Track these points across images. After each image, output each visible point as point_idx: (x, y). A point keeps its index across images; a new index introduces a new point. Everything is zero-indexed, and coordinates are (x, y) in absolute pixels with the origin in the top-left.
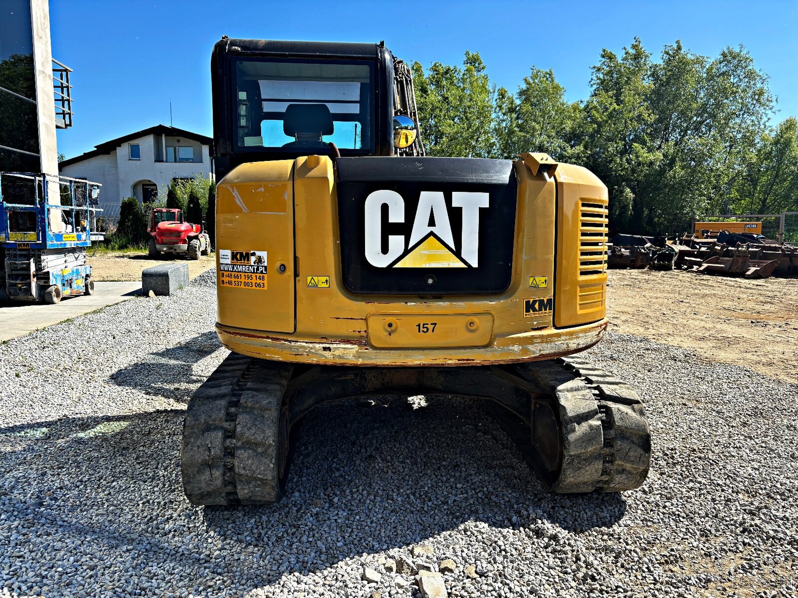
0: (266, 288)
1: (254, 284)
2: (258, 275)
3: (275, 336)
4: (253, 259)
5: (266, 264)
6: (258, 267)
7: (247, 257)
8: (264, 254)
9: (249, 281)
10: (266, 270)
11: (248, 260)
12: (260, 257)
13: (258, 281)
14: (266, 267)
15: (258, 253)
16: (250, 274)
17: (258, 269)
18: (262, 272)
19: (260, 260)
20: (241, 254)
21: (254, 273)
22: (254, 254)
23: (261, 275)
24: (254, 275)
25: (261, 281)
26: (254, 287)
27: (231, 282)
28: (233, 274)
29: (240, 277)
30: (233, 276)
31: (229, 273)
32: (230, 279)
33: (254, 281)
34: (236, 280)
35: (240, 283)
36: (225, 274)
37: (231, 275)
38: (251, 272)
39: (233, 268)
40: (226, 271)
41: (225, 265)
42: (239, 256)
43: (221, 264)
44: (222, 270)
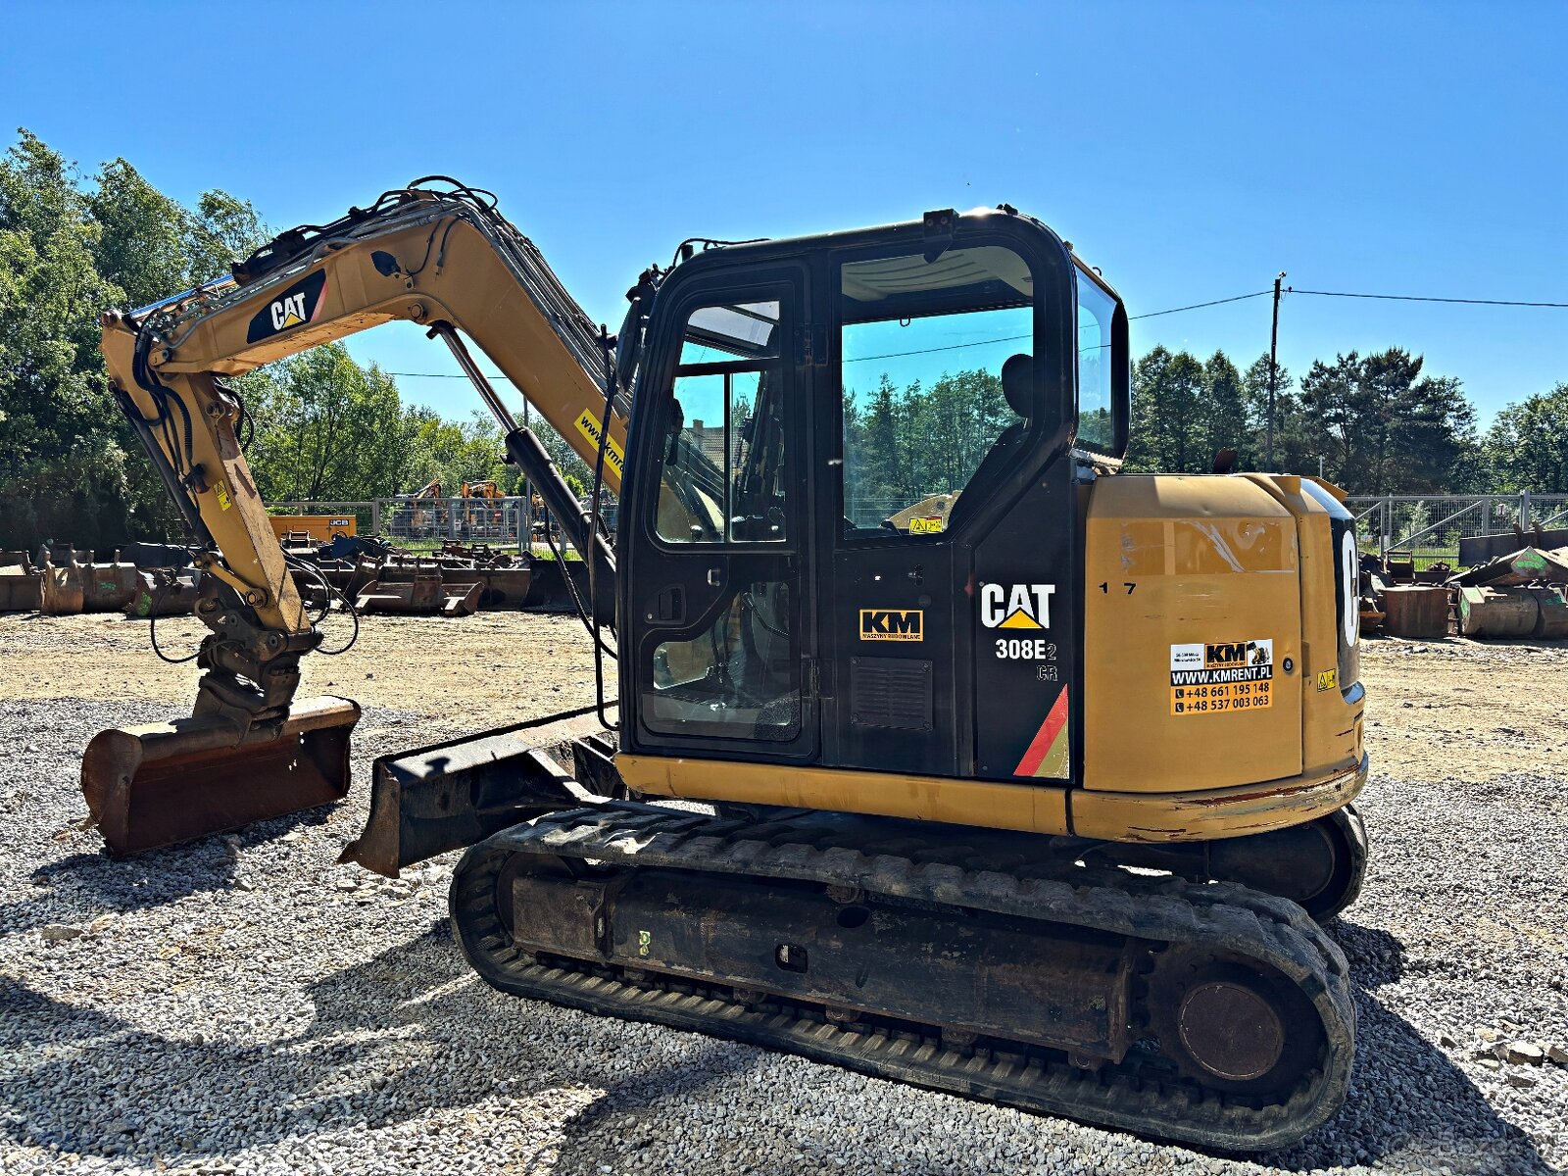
0: (1270, 705)
1: (1251, 702)
2: (1258, 683)
3: (1287, 785)
4: (1251, 655)
5: (1270, 662)
6: (1259, 668)
7: (1241, 651)
8: (1266, 644)
9: (1244, 696)
10: (1270, 673)
11: (1242, 658)
12: (1262, 650)
13: (1260, 694)
14: (1270, 666)
15: (1259, 644)
16: (1244, 684)
17: (1258, 673)
18: (1265, 677)
19: (1262, 656)
20: (1230, 649)
21: (1252, 679)
22: (1252, 646)
23: (1264, 681)
24: (1252, 683)
25: (1264, 693)
26: (1252, 706)
27: (1205, 704)
28: (1209, 688)
29: (1225, 691)
30: (1209, 692)
31: (1201, 687)
32: (1201, 699)
33: (1251, 696)
34: (1217, 698)
35: (1224, 704)
36: (1186, 689)
37: (1205, 691)
38: (1248, 680)
39: (1211, 677)
40: (1191, 684)
41: (1189, 672)
42: (1223, 654)
43: (1176, 673)
44: (1178, 685)
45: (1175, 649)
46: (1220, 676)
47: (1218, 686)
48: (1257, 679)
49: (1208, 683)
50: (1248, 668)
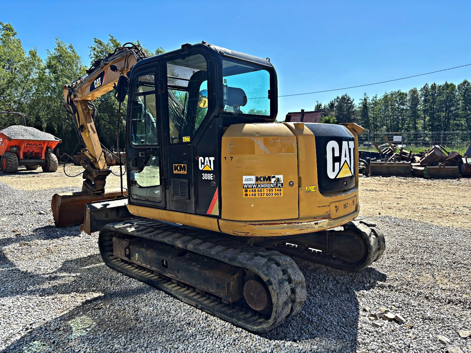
0: (282, 195)
2: (277, 189)
5: (282, 182)
6: (277, 184)
9: (271, 192)
10: (282, 186)
11: (270, 180)
12: (278, 178)
13: (277, 192)
14: (282, 184)
16: (271, 189)
18: (279, 187)
20: (265, 178)
21: (274, 187)
22: (274, 177)
23: (279, 188)
24: (274, 189)
25: (279, 192)
27: (255, 195)
28: (257, 189)
29: (263, 191)
30: (257, 191)
31: (254, 189)
32: (254, 193)
33: (274, 192)
34: (260, 192)
35: (263, 195)
36: (248, 190)
37: (255, 190)
38: (272, 187)
39: (257, 186)
40: (250, 188)
41: (249, 184)
42: (262, 179)
43: (245, 184)
44: (246, 188)
45: (244, 177)
46: (261, 186)
47: (260, 189)
48: (276, 187)
49: (256, 188)
50: (272, 184)
